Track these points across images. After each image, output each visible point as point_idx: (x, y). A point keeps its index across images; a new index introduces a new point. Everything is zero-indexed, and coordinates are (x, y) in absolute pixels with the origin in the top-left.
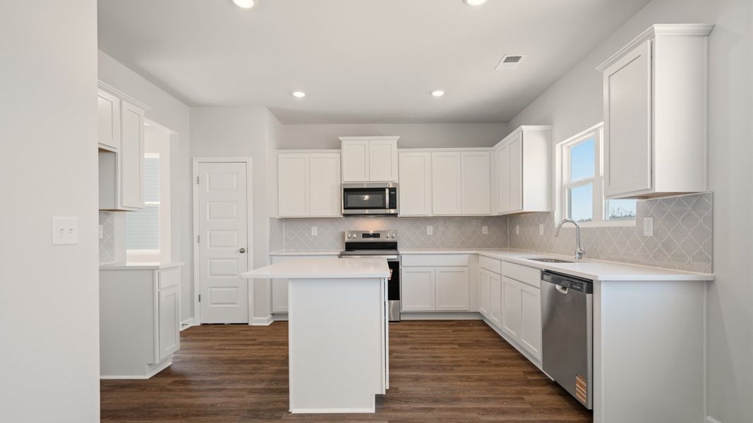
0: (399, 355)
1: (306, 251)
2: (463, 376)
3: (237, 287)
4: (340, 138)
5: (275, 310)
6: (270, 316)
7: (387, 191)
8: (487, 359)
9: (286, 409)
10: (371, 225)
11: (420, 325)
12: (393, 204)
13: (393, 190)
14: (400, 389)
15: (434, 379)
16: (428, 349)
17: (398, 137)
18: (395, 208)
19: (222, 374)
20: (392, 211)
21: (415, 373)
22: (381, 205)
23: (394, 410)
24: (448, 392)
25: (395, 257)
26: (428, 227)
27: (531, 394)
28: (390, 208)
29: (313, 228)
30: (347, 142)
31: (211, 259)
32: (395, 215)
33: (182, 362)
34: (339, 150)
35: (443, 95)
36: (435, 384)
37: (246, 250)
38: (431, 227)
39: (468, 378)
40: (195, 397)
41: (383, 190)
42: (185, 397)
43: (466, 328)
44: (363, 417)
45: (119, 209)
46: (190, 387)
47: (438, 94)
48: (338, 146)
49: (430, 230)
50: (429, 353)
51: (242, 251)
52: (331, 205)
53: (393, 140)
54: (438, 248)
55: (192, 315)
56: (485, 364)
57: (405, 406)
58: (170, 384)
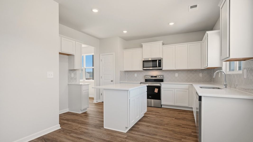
0: (150, 118)
2: (165, 128)
4: (142, 44)
7: (158, 61)
8: (181, 125)
9: (103, 127)
10: (155, 73)
11: (167, 110)
12: (160, 65)
13: (160, 60)
14: (140, 128)
15: (154, 127)
16: (162, 118)
17: (162, 41)
18: (161, 67)
19: (97, 115)
21: (149, 124)
22: (156, 66)
23: (132, 133)
24: (155, 132)
25: (159, 84)
26: (176, 74)
27: (187, 139)
28: (159, 67)
29: (135, 74)
30: (144, 45)
31: (104, 83)
32: (161, 69)
33: (90, 111)
34: (142, 48)
35: (174, 24)
36: (153, 129)
38: (177, 74)
39: (167, 129)
40: (86, 120)
41: (156, 60)
42: (85, 119)
43: (185, 113)
44: (121, 133)
45: (75, 69)
46: (87, 117)
47: (172, 24)
48: (141, 46)
49: (177, 75)
50: (161, 119)
51: (112, 81)
53: (160, 43)
54: (180, 82)
55: (100, 99)
56: (179, 126)
57: (136, 133)
58: (83, 116)
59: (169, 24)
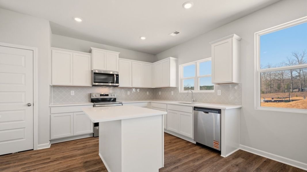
1: (66, 104)
3: (24, 128)
4: (92, 48)
5: (52, 138)
6: (49, 142)
7: (115, 76)
10: (104, 91)
12: (117, 82)
13: (117, 75)
17: (119, 53)
18: (118, 83)
20: (117, 85)
22: (111, 82)
26: (128, 92)
28: (116, 83)
29: (72, 91)
30: (94, 50)
34: (90, 54)
37: (32, 104)
41: (113, 75)
51: (29, 105)
52: (86, 80)
53: (117, 54)
54: (132, 100)
59: (140, 37)
